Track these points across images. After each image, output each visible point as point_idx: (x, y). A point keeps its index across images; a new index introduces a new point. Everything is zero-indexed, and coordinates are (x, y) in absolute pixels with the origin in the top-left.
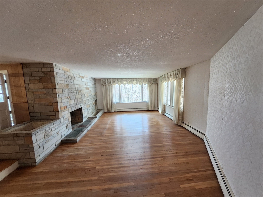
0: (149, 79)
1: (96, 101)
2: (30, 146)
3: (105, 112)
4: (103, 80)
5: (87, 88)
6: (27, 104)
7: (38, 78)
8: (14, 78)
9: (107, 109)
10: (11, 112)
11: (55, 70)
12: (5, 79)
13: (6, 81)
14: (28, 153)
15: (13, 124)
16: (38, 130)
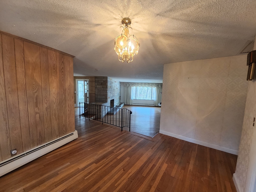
0: (157, 84)
1: (120, 96)
3: (125, 105)
4: (126, 83)
5: (117, 88)
6: (95, 94)
7: (101, 83)
8: (91, 82)
9: (127, 103)
10: (88, 97)
11: (108, 80)
13: (88, 84)
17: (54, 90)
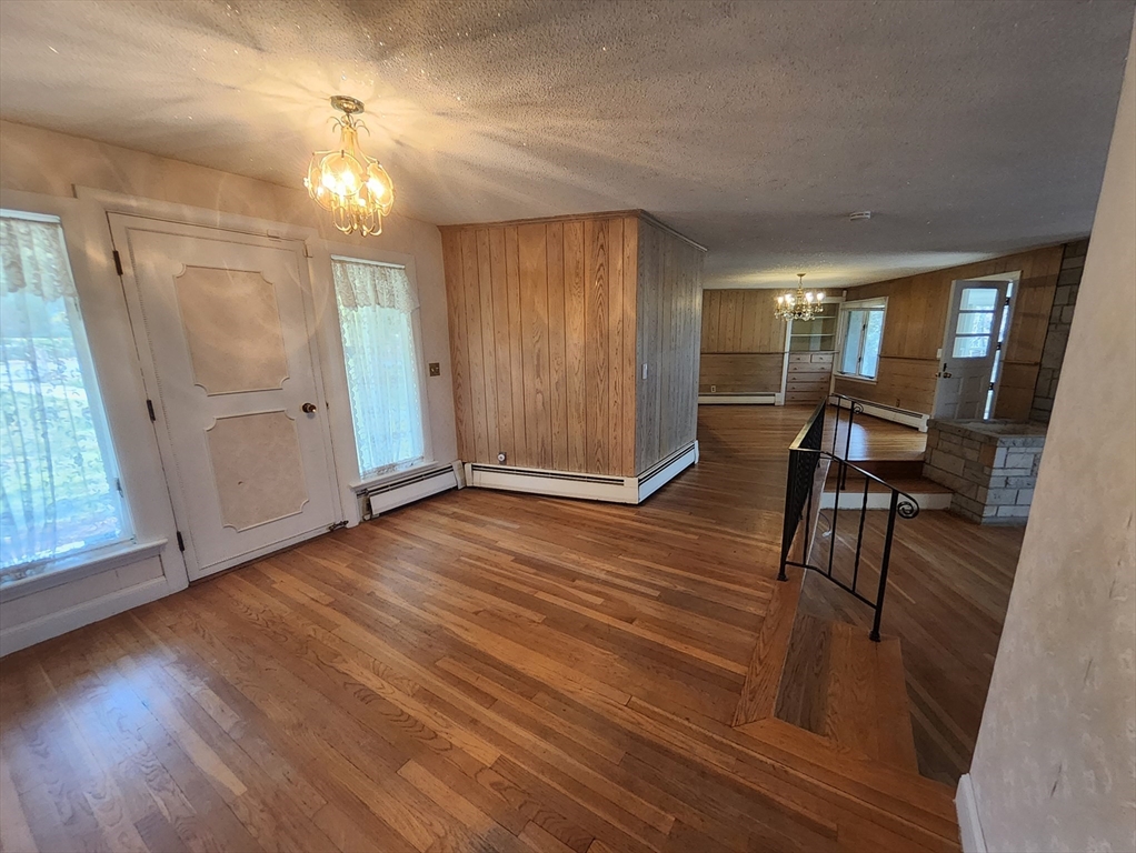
2: (987, 469)
6: (1036, 369)
8: (1032, 289)
10: (992, 386)
12: (1009, 295)
13: (1008, 301)
14: (975, 487)
15: (986, 417)
16: (1019, 440)
17: (575, 336)
